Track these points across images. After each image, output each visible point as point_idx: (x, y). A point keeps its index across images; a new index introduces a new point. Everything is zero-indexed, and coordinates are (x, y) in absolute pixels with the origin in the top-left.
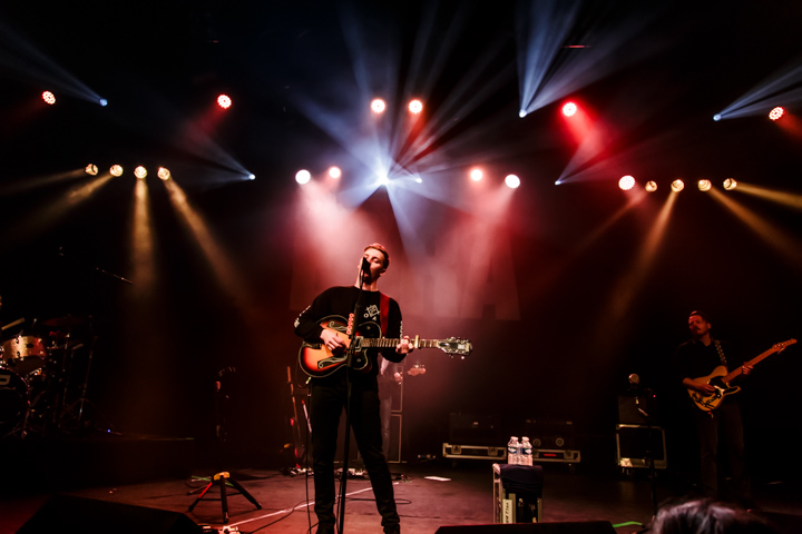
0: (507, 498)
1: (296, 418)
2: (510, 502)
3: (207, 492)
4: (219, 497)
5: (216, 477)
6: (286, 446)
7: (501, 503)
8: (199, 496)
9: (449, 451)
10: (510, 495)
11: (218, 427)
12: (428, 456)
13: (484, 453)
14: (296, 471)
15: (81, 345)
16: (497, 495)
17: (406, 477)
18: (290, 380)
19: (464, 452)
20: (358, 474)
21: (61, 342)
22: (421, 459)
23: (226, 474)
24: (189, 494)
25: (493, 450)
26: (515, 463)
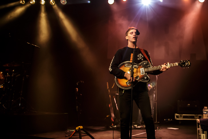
0: (203, 133)
1: (111, 104)
2: (204, 135)
3: (73, 135)
4: (79, 137)
5: (77, 128)
6: (107, 116)
7: (201, 136)
8: (70, 137)
9: (178, 117)
10: (204, 132)
11: (77, 107)
12: (169, 120)
13: (193, 117)
14: (112, 127)
15: (19, 75)
16: (199, 132)
17: (159, 128)
18: (108, 88)
19: (184, 117)
20: (138, 127)
21: (11, 73)
22: (166, 121)
23: (81, 127)
24: (66, 136)
25: (197, 116)
26: (206, 118)
